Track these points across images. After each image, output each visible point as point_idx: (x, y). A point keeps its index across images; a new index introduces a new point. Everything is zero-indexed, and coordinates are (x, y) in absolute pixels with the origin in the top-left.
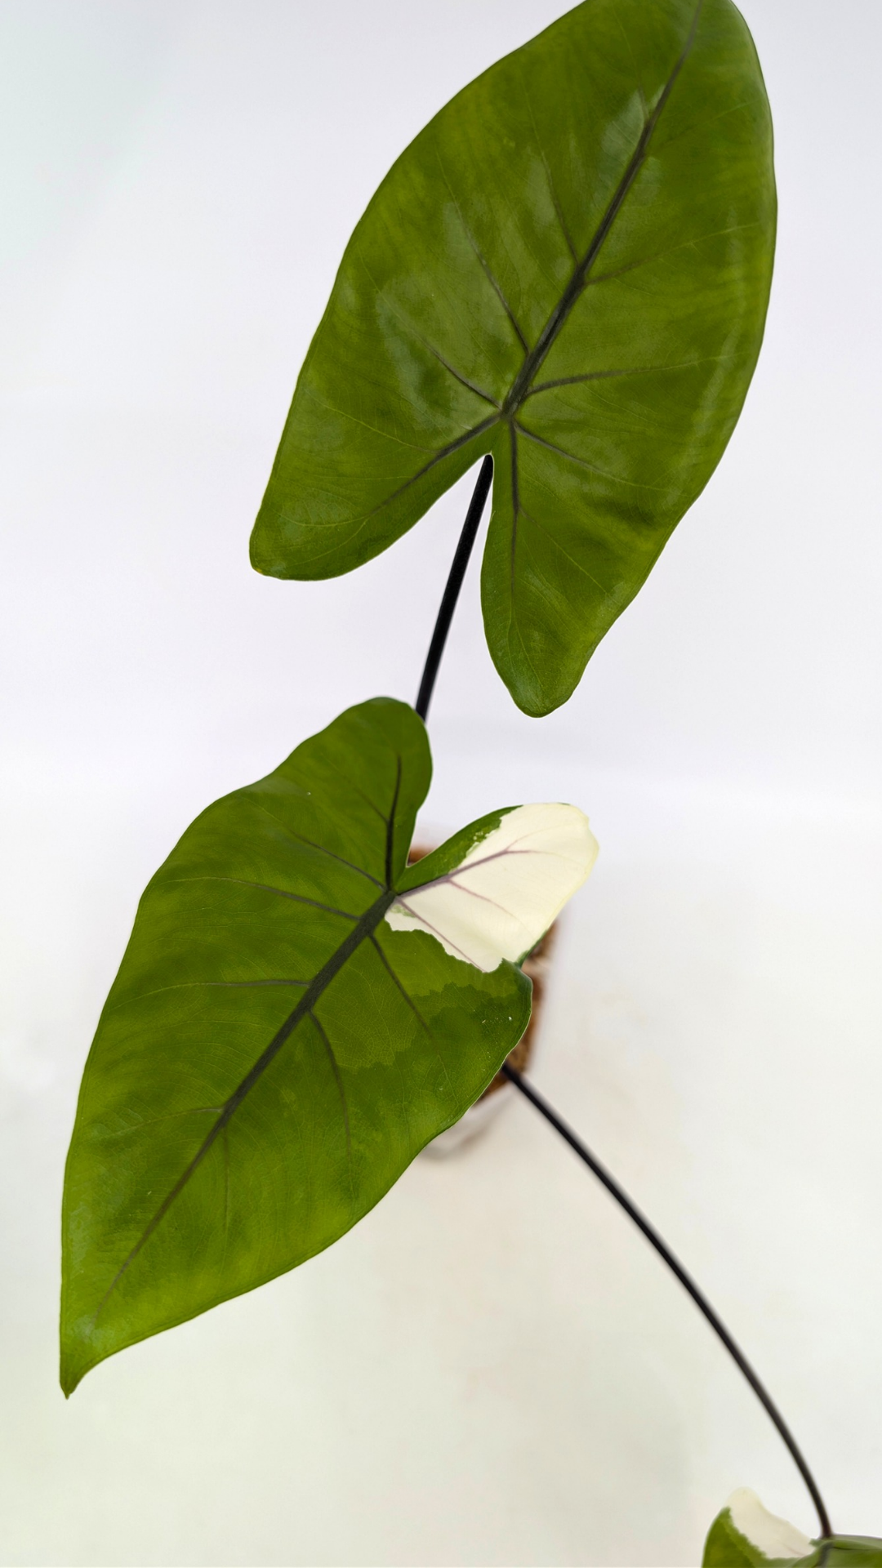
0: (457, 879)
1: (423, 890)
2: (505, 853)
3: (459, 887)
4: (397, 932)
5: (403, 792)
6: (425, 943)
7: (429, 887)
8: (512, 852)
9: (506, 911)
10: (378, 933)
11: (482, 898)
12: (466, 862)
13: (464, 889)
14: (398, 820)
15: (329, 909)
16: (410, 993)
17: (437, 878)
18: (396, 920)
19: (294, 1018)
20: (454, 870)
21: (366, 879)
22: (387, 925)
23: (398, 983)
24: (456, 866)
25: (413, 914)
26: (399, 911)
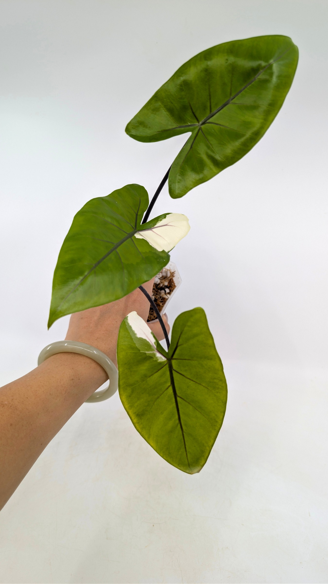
0: (153, 230)
1: (145, 231)
2: (166, 225)
3: (154, 232)
4: (137, 239)
5: (141, 208)
6: (144, 242)
7: (146, 231)
8: (168, 225)
9: (165, 240)
10: (133, 238)
11: (159, 235)
12: (156, 226)
13: (155, 233)
14: (139, 214)
15: (121, 229)
16: (140, 251)
17: (148, 229)
18: (137, 236)
19: (112, 251)
20: (153, 227)
21: (130, 225)
22: (135, 237)
23: (137, 249)
24: (153, 226)
25: (141, 235)
26: (138, 234)
